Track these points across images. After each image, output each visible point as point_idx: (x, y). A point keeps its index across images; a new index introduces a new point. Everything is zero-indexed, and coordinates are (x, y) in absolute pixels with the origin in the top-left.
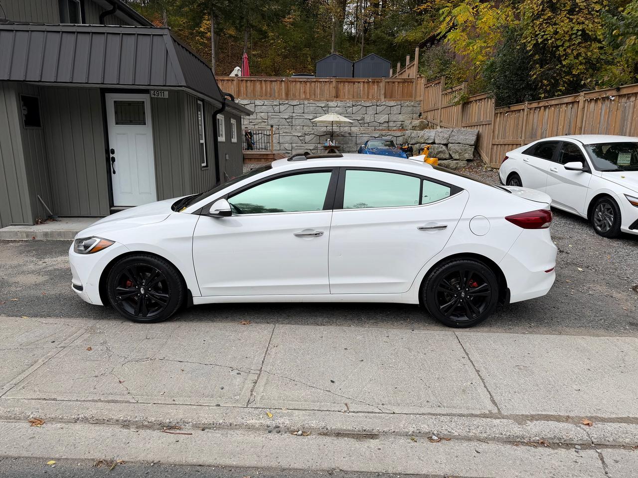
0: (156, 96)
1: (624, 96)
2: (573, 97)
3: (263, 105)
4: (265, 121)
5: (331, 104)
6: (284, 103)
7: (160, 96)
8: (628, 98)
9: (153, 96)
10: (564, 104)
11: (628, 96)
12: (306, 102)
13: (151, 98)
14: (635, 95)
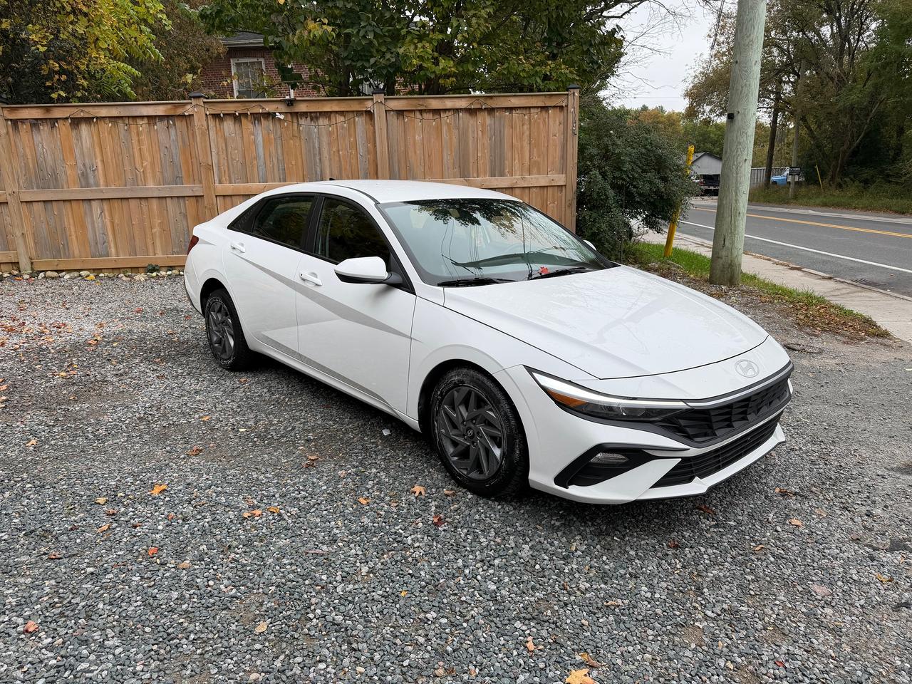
1: (305, 114)
2: (169, 106)
8: (314, 119)
10: (142, 117)
11: (314, 116)
14: (327, 114)
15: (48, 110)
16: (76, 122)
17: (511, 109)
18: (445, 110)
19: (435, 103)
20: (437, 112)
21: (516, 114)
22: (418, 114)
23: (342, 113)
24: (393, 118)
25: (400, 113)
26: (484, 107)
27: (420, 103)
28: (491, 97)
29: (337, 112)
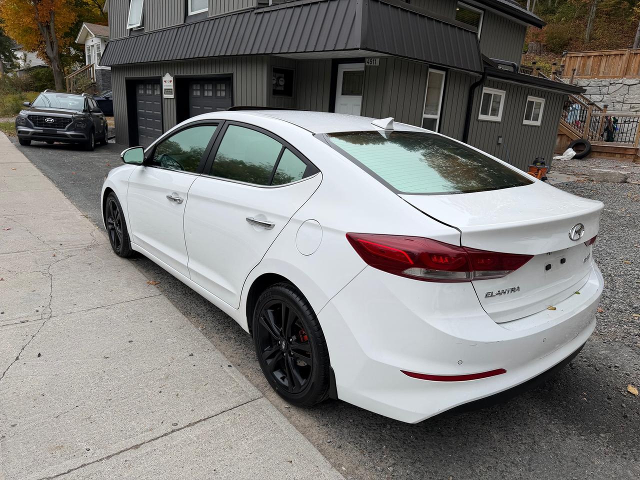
0: (370, 65)
7: (372, 65)
9: (367, 64)
13: (366, 67)
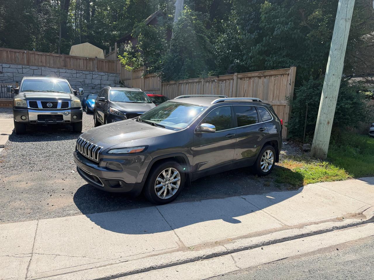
1: (221, 80)
2: (199, 79)
3: (9, 68)
4: (12, 78)
5: (61, 70)
6: (26, 67)
8: (223, 81)
10: (195, 82)
11: (222, 80)
12: (43, 68)
14: (225, 80)
15: (183, 81)
16: (186, 83)
17: (271, 76)
18: (252, 77)
19: (249, 74)
20: (250, 78)
21: (273, 78)
22: (245, 78)
23: (228, 79)
24: (239, 80)
25: (241, 79)
26: (262, 75)
27: (246, 75)
28: (265, 72)
29: (227, 79)
